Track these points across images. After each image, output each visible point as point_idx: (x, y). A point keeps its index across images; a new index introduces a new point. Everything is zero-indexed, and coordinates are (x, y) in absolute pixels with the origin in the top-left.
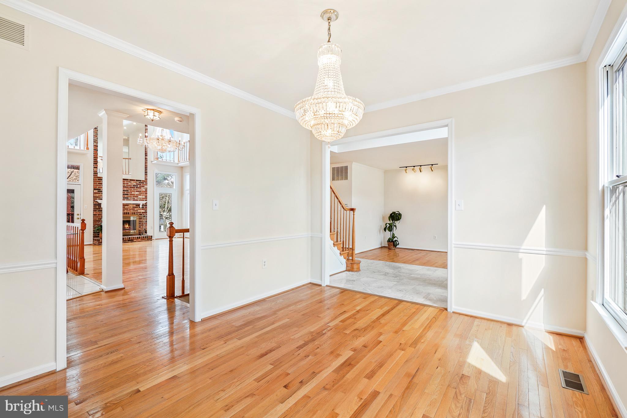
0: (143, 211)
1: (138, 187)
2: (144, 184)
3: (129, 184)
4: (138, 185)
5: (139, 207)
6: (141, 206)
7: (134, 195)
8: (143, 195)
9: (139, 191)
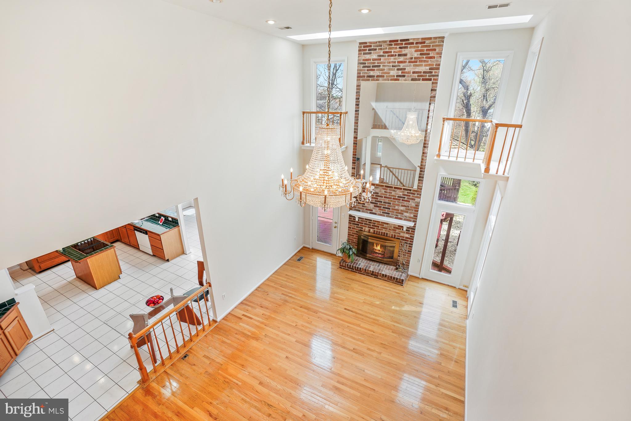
0: (407, 236)
1: (406, 199)
2: (416, 195)
3: (393, 193)
4: (406, 197)
5: (403, 229)
6: (405, 229)
7: (398, 210)
8: (411, 213)
9: (405, 206)
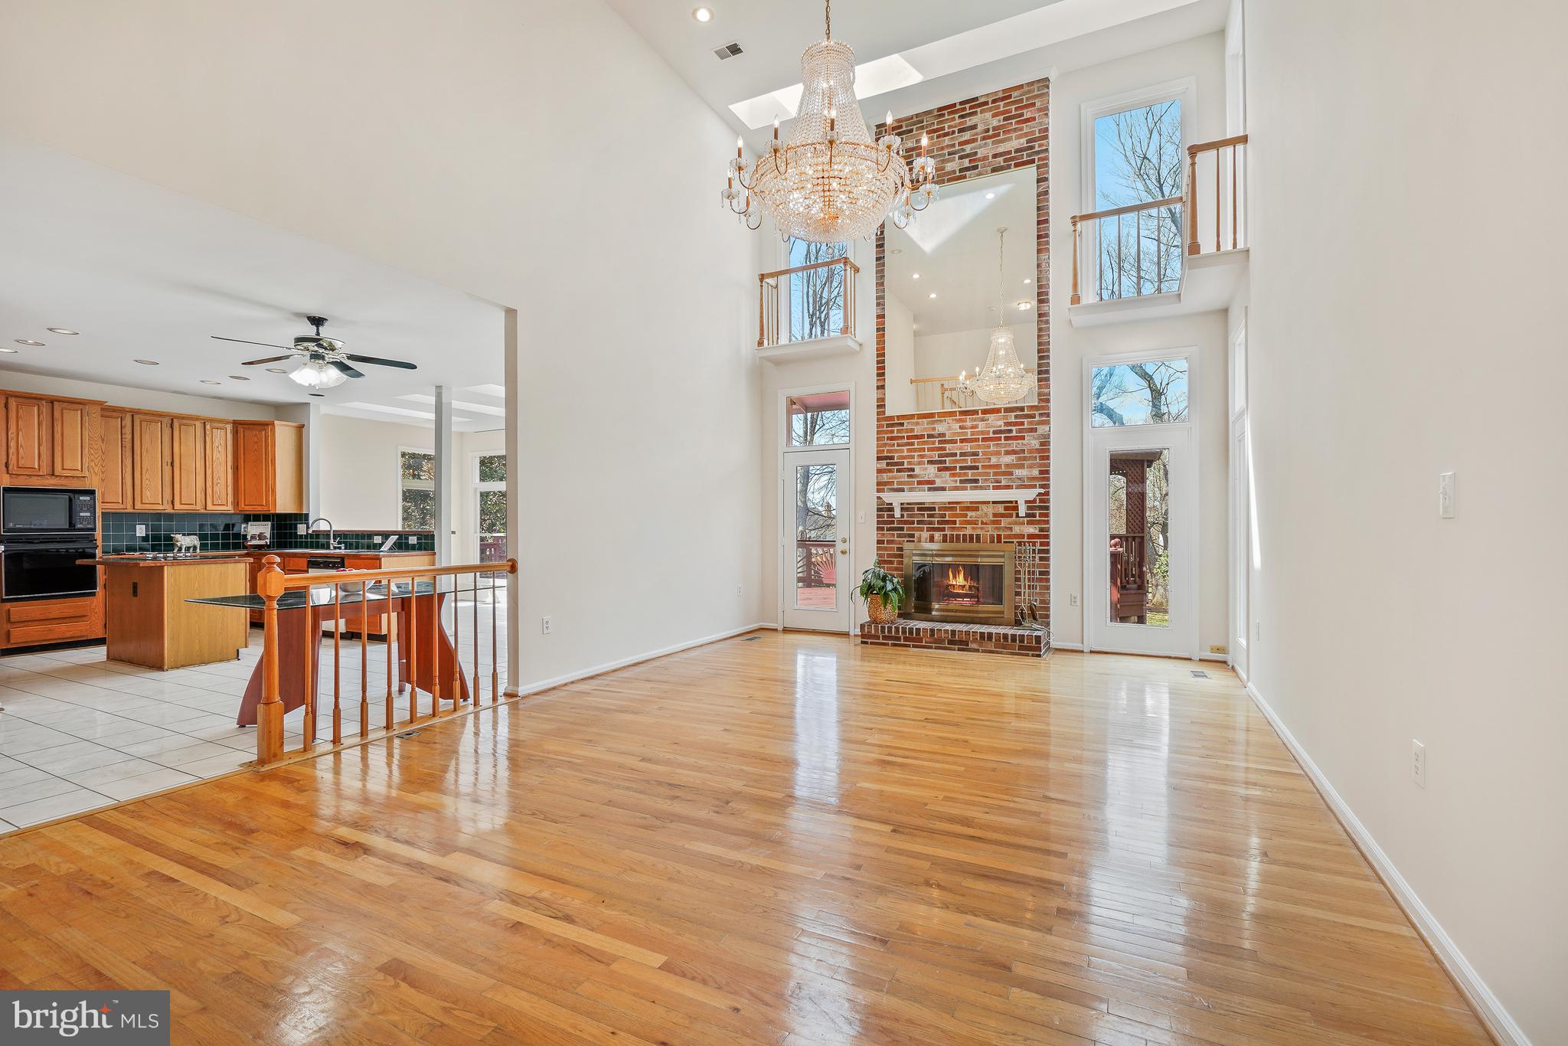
0: (1032, 530)
1: (1014, 434)
2: (1037, 418)
3: (981, 426)
4: (1014, 428)
5: (1017, 516)
6: (1022, 511)
7: (998, 466)
8: (1031, 467)
9: (1014, 452)
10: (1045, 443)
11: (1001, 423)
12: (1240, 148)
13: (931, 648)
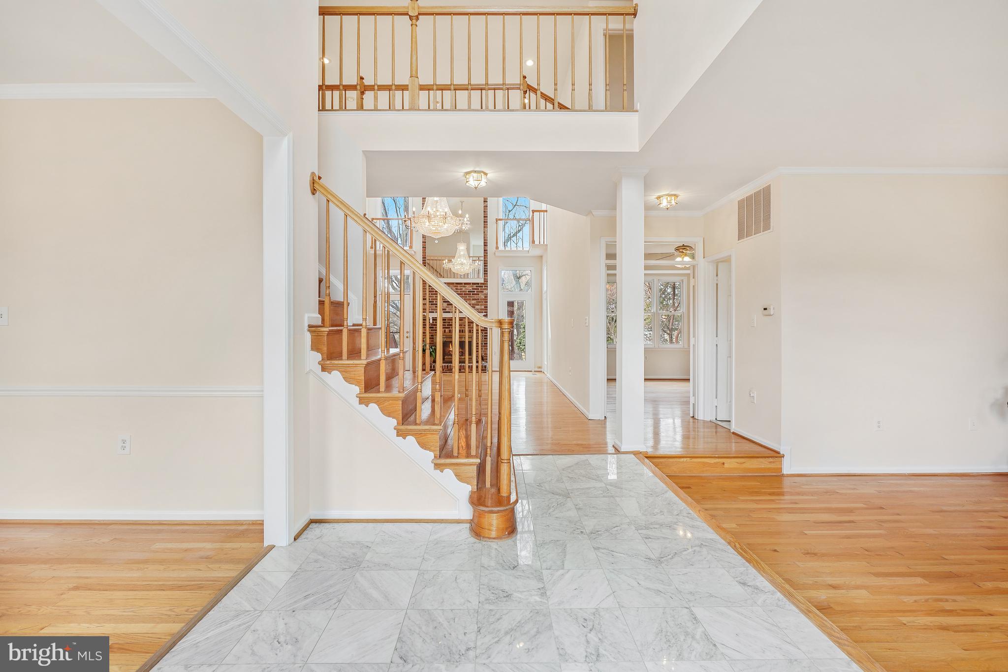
2: (484, 287)
3: (464, 289)
4: (475, 291)
8: (481, 305)
9: (476, 299)
10: (486, 297)
11: (471, 288)
12: (545, 213)
13: (447, 372)
